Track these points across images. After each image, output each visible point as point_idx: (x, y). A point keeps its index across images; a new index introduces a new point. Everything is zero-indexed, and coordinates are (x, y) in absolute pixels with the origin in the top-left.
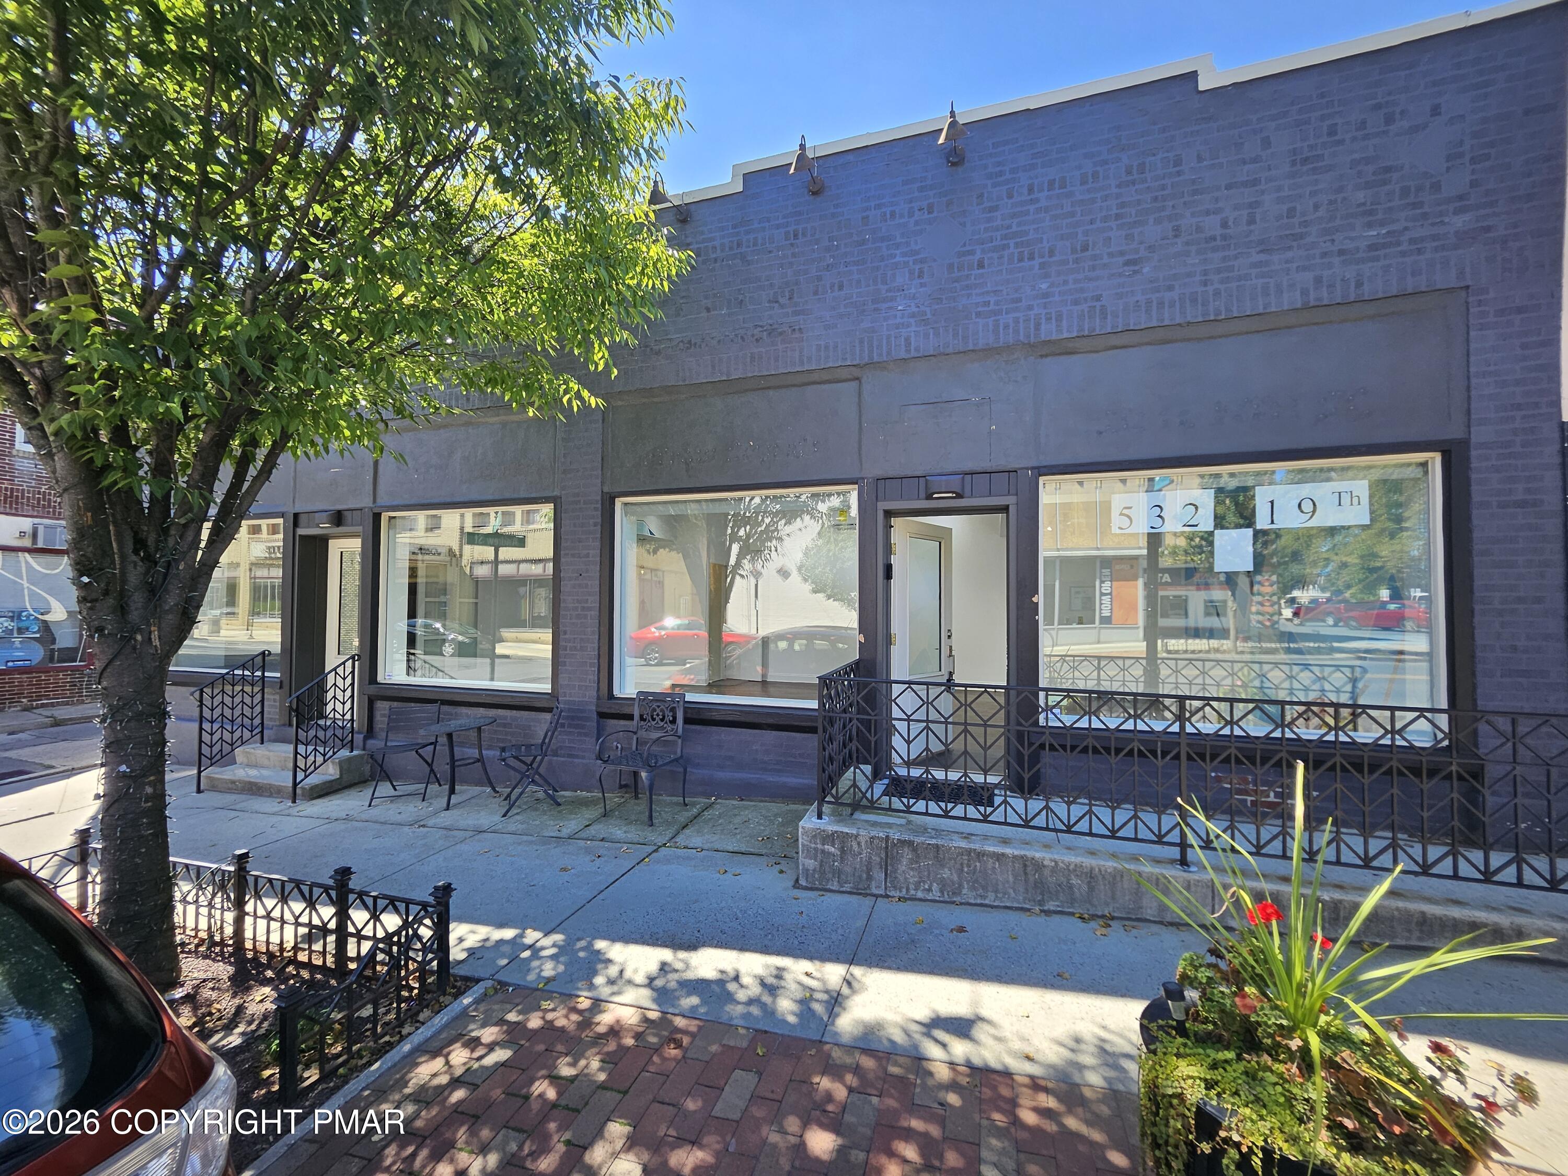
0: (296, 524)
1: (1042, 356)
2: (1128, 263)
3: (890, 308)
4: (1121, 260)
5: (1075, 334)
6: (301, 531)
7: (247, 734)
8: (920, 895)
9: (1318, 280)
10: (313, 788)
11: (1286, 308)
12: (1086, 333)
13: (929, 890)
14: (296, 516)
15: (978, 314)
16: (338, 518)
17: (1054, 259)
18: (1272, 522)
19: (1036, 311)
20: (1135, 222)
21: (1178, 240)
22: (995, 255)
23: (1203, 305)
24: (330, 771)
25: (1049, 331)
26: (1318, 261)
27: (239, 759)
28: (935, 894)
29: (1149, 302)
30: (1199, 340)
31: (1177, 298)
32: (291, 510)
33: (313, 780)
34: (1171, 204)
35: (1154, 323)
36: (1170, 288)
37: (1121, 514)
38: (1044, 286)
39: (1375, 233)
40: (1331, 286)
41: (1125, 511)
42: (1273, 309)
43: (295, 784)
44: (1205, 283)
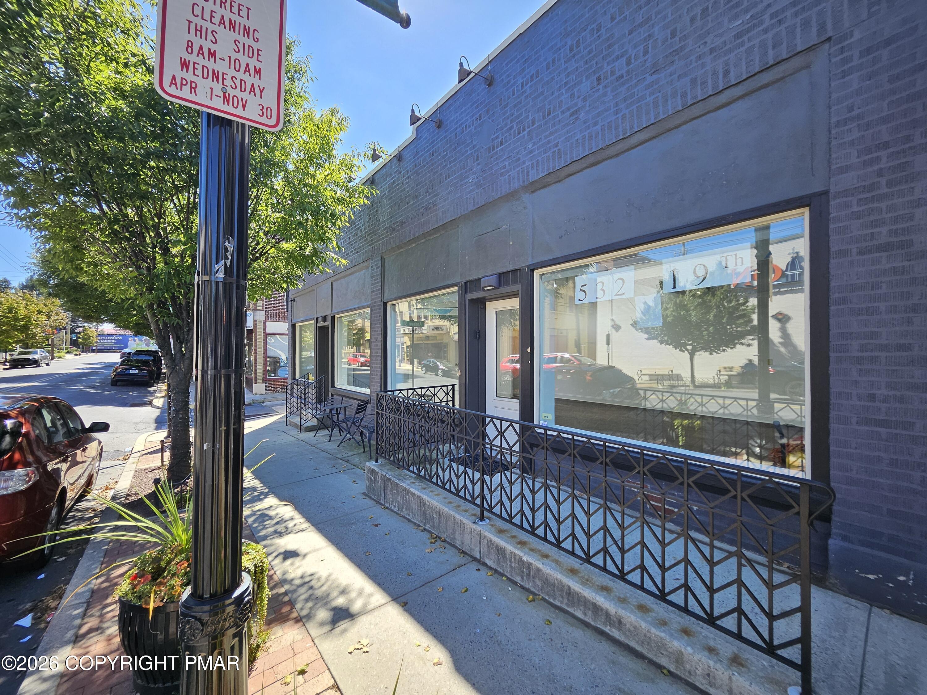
0: (317, 322)
1: (533, 192)
2: (572, 114)
3: (467, 182)
4: (568, 113)
5: (546, 173)
6: (319, 325)
9: (694, 81)
10: (307, 427)
11: (670, 113)
12: (551, 171)
14: (318, 318)
15: (502, 174)
16: (324, 319)
17: (535, 126)
18: (675, 287)
19: (527, 164)
20: (575, 84)
21: (600, 87)
22: (508, 134)
23: (615, 129)
25: (534, 176)
26: (694, 64)
29: (584, 137)
30: (617, 155)
31: (600, 129)
33: (308, 424)
34: (595, 62)
35: (587, 152)
36: (596, 124)
37: (581, 290)
38: (530, 146)
40: (704, 83)
41: (583, 288)
42: (662, 117)
44: (616, 113)
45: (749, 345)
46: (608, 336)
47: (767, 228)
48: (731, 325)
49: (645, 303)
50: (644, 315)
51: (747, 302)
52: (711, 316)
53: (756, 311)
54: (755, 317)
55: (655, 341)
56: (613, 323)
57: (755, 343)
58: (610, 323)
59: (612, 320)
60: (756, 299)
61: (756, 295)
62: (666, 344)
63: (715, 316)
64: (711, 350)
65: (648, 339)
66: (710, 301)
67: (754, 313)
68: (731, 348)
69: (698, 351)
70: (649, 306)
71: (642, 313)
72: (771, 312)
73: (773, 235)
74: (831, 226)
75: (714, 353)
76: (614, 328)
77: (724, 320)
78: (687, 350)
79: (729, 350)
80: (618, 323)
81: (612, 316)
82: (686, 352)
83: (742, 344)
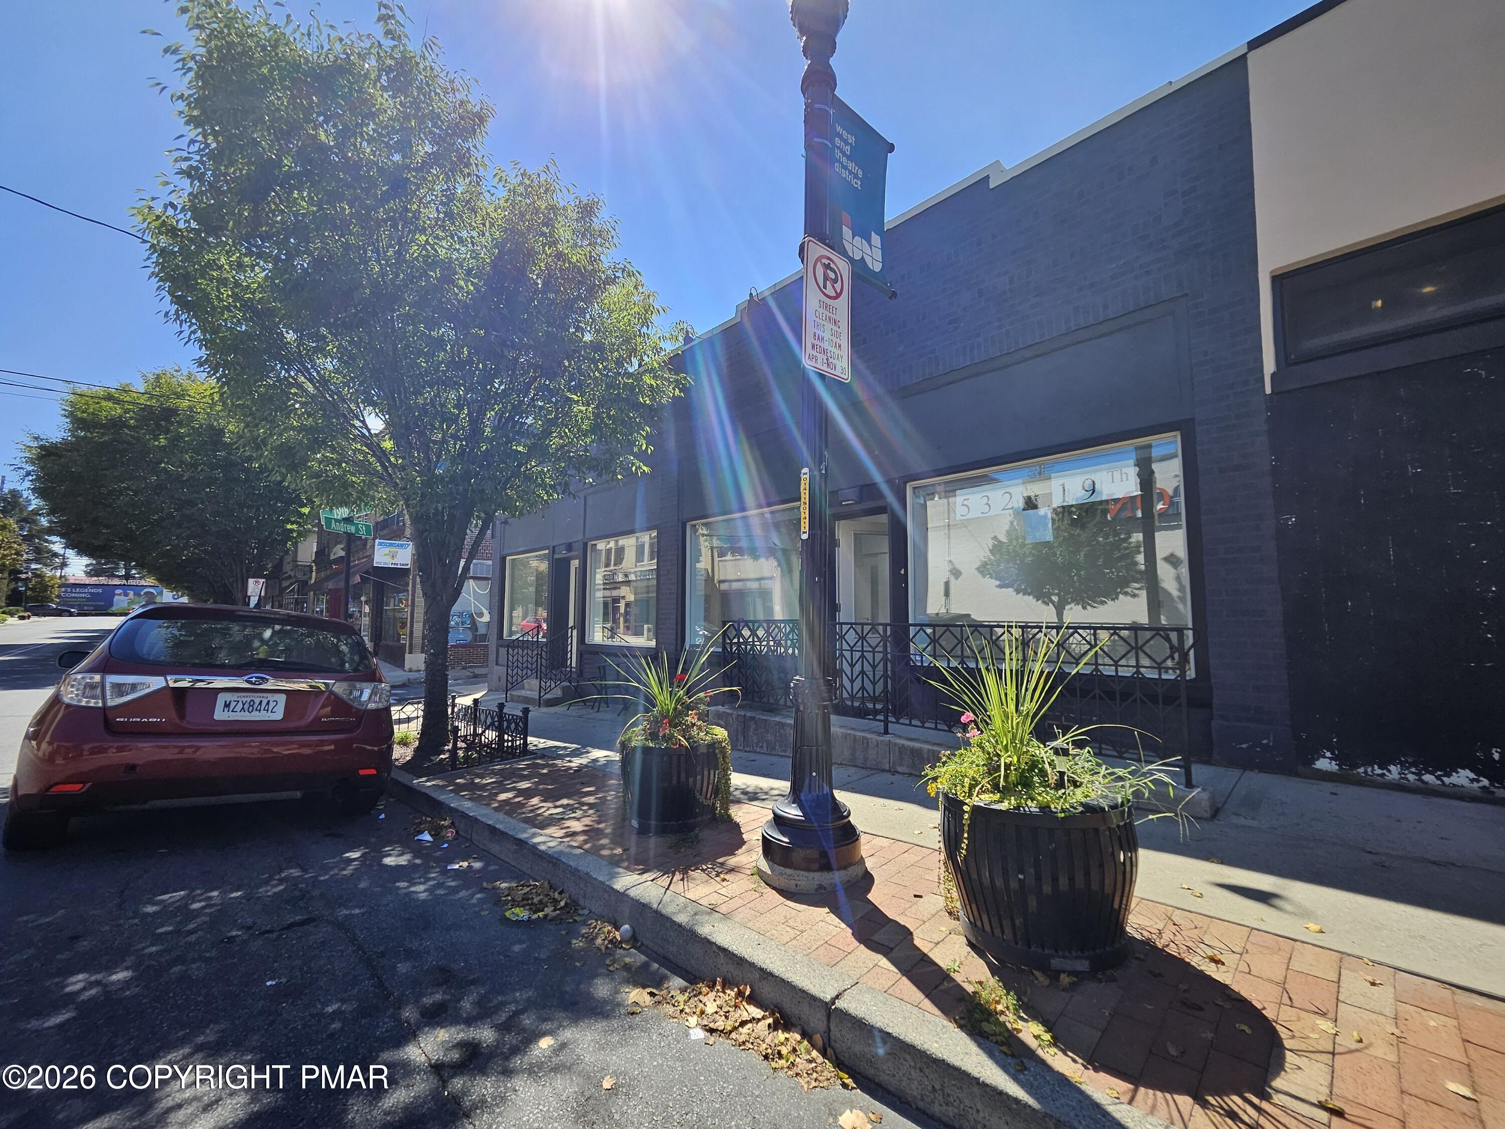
0: (554, 553)
1: (904, 398)
2: (951, 322)
4: (946, 321)
5: (921, 379)
6: (556, 556)
7: (529, 672)
8: (758, 750)
9: (1076, 309)
10: (548, 700)
11: (1054, 334)
12: (927, 376)
13: (762, 747)
14: (554, 547)
16: (569, 547)
19: (897, 367)
20: (954, 292)
23: (999, 344)
24: (557, 693)
25: (905, 380)
26: (1076, 295)
27: (526, 686)
28: (764, 750)
29: (964, 347)
32: (551, 544)
33: (548, 696)
35: (968, 363)
36: (978, 335)
37: (963, 505)
38: (901, 349)
39: (1114, 266)
41: (965, 502)
43: (540, 697)
45: (1134, 596)
46: (947, 585)
47: (1149, 446)
48: (1111, 569)
49: (995, 538)
50: (993, 555)
51: (1130, 537)
52: (1081, 557)
53: (1142, 549)
54: (1140, 558)
55: (1010, 590)
56: (951, 567)
57: (1143, 594)
58: (948, 567)
59: (950, 561)
60: (1141, 535)
61: (1141, 529)
62: (1024, 594)
63: (1086, 556)
64: (1084, 602)
65: (1000, 586)
66: (1079, 535)
67: (1139, 553)
68: (1113, 599)
69: (1069, 603)
70: (1000, 542)
71: (991, 551)
72: (1160, 554)
73: (1155, 453)
74: (1198, 448)
75: (1088, 607)
76: (954, 574)
77: (1100, 562)
78: (1053, 602)
79: (1110, 603)
80: (959, 567)
81: (949, 555)
82: (1051, 605)
83: (1126, 594)
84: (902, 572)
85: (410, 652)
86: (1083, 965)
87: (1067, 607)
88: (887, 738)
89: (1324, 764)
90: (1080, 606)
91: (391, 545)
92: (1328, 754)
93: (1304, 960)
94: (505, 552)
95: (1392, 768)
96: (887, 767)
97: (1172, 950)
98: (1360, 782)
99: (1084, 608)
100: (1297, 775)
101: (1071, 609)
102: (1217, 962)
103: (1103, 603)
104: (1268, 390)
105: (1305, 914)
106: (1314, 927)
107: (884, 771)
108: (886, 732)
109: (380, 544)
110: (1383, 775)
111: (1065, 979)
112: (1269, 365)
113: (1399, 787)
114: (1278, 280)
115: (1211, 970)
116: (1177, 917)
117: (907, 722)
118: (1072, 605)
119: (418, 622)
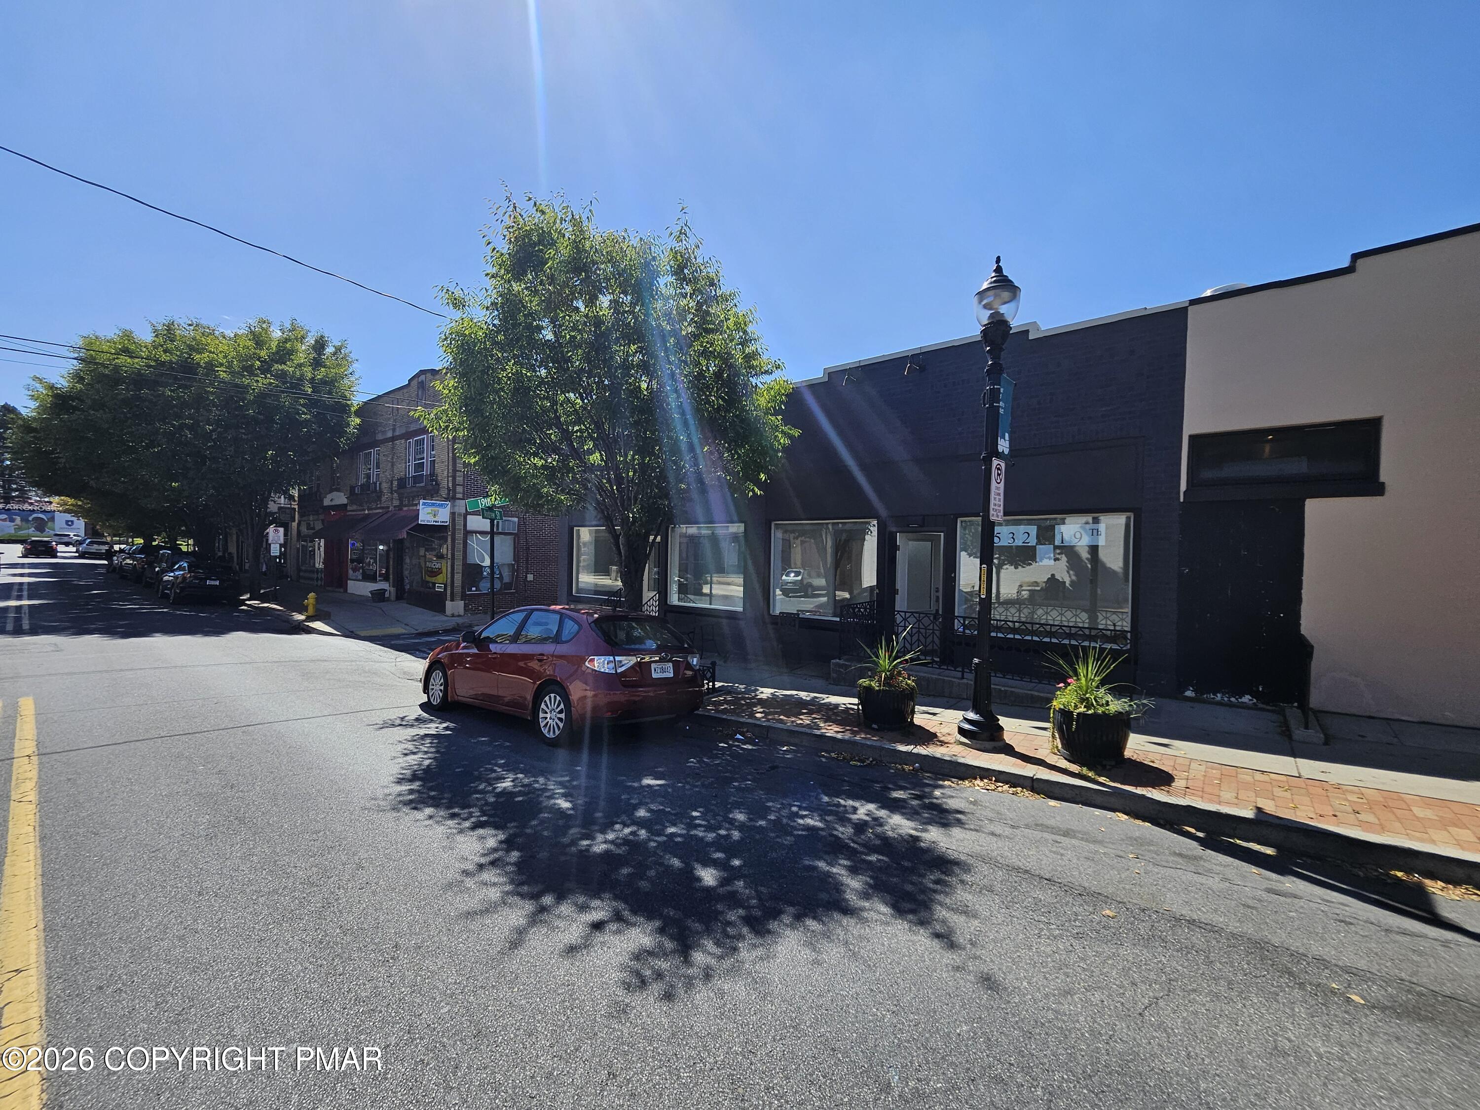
18: (1062, 542)
41: (998, 535)
74: (1143, 525)
84: (953, 575)
85: (452, 600)
86: (1113, 763)
87: (1005, 567)
88: (965, 681)
89: (1189, 693)
90: (1013, 567)
91: (433, 505)
92: (1191, 689)
93: (1179, 761)
94: (574, 524)
95: (1218, 695)
96: (965, 697)
97: (1138, 760)
98: (1205, 702)
99: (1016, 568)
100: (1177, 699)
101: (1007, 569)
102: (1153, 762)
103: (1031, 564)
104: (1182, 500)
105: (1178, 749)
106: (1183, 752)
107: (964, 699)
108: (963, 678)
109: (424, 504)
110: (1214, 698)
111: (1108, 767)
112: (1183, 487)
113: (1220, 704)
114: (1192, 438)
115: (1151, 764)
116: (1137, 751)
117: (1011, 677)
118: (1007, 566)
119: (458, 573)
